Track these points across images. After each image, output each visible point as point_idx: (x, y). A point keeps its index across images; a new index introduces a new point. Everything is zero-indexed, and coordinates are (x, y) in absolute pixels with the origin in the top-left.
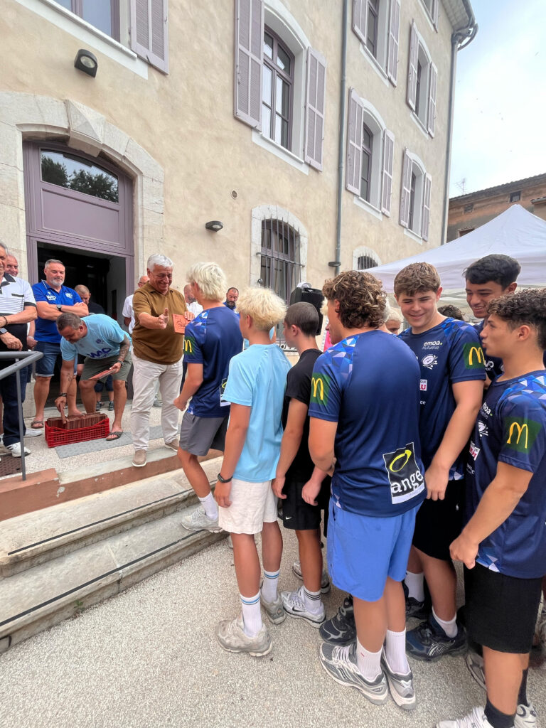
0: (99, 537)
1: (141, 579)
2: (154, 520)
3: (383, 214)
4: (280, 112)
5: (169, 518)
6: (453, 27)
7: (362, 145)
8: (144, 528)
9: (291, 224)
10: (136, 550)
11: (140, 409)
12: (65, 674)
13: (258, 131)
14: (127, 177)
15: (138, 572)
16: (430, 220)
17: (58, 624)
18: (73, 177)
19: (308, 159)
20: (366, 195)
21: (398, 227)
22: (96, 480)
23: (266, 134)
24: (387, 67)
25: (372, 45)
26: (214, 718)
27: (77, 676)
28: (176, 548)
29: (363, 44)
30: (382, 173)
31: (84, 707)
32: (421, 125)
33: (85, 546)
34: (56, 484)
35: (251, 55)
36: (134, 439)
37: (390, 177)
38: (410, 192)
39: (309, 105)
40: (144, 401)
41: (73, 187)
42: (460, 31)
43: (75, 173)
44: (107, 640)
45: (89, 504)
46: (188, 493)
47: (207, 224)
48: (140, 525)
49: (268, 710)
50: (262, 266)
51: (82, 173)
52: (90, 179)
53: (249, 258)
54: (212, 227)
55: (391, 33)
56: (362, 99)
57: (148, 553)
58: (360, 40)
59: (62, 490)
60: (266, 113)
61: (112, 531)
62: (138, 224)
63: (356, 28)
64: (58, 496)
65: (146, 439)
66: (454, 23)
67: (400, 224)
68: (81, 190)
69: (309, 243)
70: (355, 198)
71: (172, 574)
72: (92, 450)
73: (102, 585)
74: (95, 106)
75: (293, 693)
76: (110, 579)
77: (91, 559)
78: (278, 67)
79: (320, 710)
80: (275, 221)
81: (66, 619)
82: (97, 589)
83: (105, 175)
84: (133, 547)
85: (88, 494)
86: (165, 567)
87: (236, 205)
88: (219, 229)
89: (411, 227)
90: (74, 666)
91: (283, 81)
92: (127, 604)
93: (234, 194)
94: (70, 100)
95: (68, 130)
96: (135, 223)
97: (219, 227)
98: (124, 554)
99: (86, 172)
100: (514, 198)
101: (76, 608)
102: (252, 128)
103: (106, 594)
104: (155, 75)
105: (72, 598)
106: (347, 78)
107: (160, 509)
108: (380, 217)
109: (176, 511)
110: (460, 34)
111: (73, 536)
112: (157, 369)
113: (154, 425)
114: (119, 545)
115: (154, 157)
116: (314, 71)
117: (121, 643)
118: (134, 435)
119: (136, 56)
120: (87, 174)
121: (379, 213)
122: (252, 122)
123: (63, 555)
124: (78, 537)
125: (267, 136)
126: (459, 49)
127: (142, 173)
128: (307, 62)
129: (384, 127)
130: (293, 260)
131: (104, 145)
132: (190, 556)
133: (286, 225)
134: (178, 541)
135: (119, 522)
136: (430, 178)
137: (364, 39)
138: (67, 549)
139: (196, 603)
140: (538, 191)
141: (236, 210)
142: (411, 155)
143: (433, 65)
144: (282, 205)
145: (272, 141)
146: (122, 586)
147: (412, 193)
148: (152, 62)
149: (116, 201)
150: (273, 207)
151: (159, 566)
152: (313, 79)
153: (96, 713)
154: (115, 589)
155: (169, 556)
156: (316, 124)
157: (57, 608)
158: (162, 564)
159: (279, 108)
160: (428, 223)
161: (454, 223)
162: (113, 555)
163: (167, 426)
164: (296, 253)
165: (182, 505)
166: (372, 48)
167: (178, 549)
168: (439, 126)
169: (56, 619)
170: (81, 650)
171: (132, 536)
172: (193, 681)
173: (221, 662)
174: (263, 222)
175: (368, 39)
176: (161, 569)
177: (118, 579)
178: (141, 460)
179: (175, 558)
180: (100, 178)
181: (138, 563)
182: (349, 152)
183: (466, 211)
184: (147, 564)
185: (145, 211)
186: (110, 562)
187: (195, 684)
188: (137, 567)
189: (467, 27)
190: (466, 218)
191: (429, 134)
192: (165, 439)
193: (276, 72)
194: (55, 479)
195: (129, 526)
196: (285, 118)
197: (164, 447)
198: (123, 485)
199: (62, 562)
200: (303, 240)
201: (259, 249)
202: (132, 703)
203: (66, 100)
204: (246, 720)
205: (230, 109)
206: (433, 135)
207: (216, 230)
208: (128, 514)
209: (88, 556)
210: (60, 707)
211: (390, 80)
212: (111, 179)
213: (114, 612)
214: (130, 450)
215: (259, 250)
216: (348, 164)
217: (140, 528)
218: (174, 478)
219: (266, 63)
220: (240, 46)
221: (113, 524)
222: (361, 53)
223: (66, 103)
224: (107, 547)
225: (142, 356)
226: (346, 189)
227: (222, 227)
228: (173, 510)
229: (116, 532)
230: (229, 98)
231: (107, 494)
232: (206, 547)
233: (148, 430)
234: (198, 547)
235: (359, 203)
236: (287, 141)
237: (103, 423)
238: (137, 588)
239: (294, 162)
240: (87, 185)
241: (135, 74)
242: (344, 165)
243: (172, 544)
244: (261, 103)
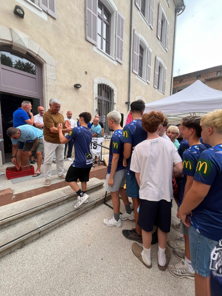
0: (31, 215)
1: (49, 231)
2: (54, 207)
3: (147, 83)
4: (105, 38)
5: (61, 207)
6: (176, 6)
7: (139, 54)
8: (50, 211)
9: (110, 86)
10: (46, 220)
11: (48, 163)
12: (18, 270)
13: (96, 46)
14: (40, 64)
15: (48, 229)
16: (166, 86)
17: (14, 251)
18: (16, 63)
19: (117, 59)
20: (141, 74)
21: (153, 88)
22: (29, 192)
23: (99, 48)
24: (149, 21)
25: (143, 11)
26: (79, 283)
27: (23, 271)
28: (64, 218)
29: (139, 10)
30: (147, 66)
31: (26, 283)
32: (163, 46)
33: (25, 219)
34: (12, 194)
35: (93, 13)
36: (45, 175)
37: (150, 67)
38: (158, 74)
39: (117, 36)
40: (49, 160)
41: (16, 67)
42: (178, 8)
43: (16, 61)
44: (35, 256)
45: (26, 202)
46: (68, 196)
47: (75, 85)
48: (48, 210)
49: (101, 278)
50: (98, 103)
51: (19, 61)
52: (23, 64)
53: (93, 100)
54: (77, 87)
55: (151, 7)
56: (139, 34)
57: (52, 221)
58: (138, 9)
59: (14, 197)
60: (99, 38)
61: (36, 213)
62: (44, 84)
63: (137, 4)
64: (12, 199)
65: (50, 174)
66: (176, 4)
67: (154, 87)
68: (19, 69)
69: (117, 94)
70: (136, 76)
71: (62, 229)
72: (27, 180)
73: (33, 234)
74: (24, 32)
75: (110, 271)
76: (36, 232)
77: (28, 224)
78: (104, 18)
79: (121, 277)
80: (103, 85)
81: (17, 249)
82: (30, 236)
83: (30, 63)
84: (45, 219)
85: (26, 198)
86: (59, 226)
87: (87, 77)
88: (80, 87)
89: (158, 88)
90: (21, 267)
91: (106, 25)
92: (43, 241)
93: (86, 73)
94: (12, 28)
95: (12, 42)
96: (43, 84)
97: (80, 86)
98: (41, 222)
99: (21, 61)
100: (198, 78)
101: (21, 245)
102: (93, 44)
103: (34, 238)
104: (51, 19)
105: (20, 240)
106: (133, 25)
107: (56, 203)
108: (146, 84)
109: (63, 204)
110: (178, 9)
111: (20, 215)
112: (55, 145)
113: (54, 169)
114: (40, 218)
115: (51, 55)
116: (119, 21)
117: (41, 257)
118: (45, 173)
119: (42, 10)
120: (22, 62)
121: (146, 82)
122: (93, 42)
123: (15, 223)
124: (22, 216)
125: (100, 48)
126: (178, 15)
127: (45, 62)
128: (116, 17)
129: (148, 47)
130: (111, 101)
131: (28, 49)
132: (69, 221)
133: (108, 86)
134: (64, 216)
135: (39, 209)
136: (166, 68)
137: (140, 9)
138: (17, 221)
139: (72, 240)
140: (207, 75)
141: (87, 79)
142: (159, 59)
143: (168, 21)
144: (106, 78)
145: (101, 50)
146: (41, 234)
147: (159, 74)
148: (49, 13)
149: (35, 74)
150: (102, 79)
151: (56, 226)
152: (119, 24)
153: (31, 284)
154: (38, 236)
155: (61, 222)
156: (120, 44)
157: (13, 245)
158: (58, 225)
159: (104, 36)
160: (165, 87)
161: (175, 87)
162: (37, 222)
163: (59, 170)
164: (112, 98)
165: (66, 201)
166: (143, 12)
167: (64, 219)
168: (170, 47)
169: (13, 249)
170: (24, 261)
171: (45, 214)
172: (71, 269)
173: (82, 262)
174: (98, 85)
175: (142, 9)
176: (58, 227)
177: (39, 232)
178: (48, 183)
179: (63, 222)
180: (28, 64)
181: (48, 225)
182: (134, 57)
183: (180, 82)
184: (51, 225)
185: (47, 79)
186: (36, 225)
187: (71, 271)
188: (47, 227)
189: (181, 6)
190: (180, 85)
191: (166, 50)
192: (58, 175)
193: (103, 21)
194: (11, 192)
195: (43, 210)
196: (107, 41)
197: (58, 178)
198: (41, 194)
199: (15, 226)
200: (115, 93)
201: (97, 96)
202: (46, 280)
203: (11, 28)
204: (92, 282)
205: (84, 36)
206: (167, 50)
207: (79, 88)
208: (43, 206)
209: (26, 223)
210: (16, 283)
211: (150, 27)
212: (32, 64)
213: (38, 245)
214: (43, 180)
215: (97, 97)
216: (133, 61)
217: (48, 211)
218: (62, 190)
219: (99, 16)
220: (87, 8)
221: (36, 210)
222: (139, 15)
223: (11, 29)
224: (34, 220)
225: (48, 141)
226: (133, 72)
227: (81, 87)
228: (62, 203)
229: (38, 213)
230: (83, 31)
231: (34, 198)
232: (76, 217)
233: (51, 171)
234: (73, 218)
235: (138, 78)
236: (108, 51)
237: (32, 169)
238: (47, 235)
239: (110, 60)
240: (22, 67)
241: (42, 18)
242: (131, 62)
243: (62, 217)
244: (97, 34)
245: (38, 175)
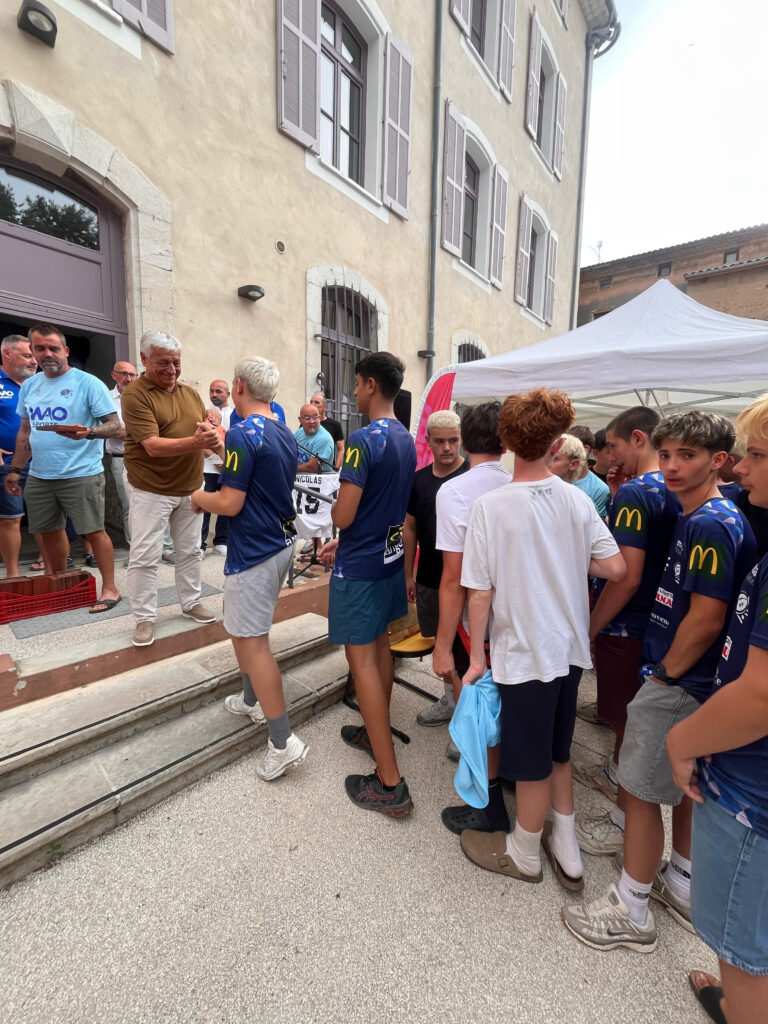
0: (83, 750)
1: (149, 804)
2: (168, 720)
3: (493, 285)
4: (347, 128)
5: (191, 717)
6: (588, 24)
7: (463, 184)
8: (152, 733)
9: (364, 294)
10: (140, 765)
11: (143, 563)
12: (35, 948)
13: (314, 154)
14: (114, 211)
15: (145, 795)
16: (556, 297)
17: (22, 879)
18: (26, 207)
19: (388, 200)
20: (470, 257)
21: (513, 305)
22: (77, 668)
23: (328, 160)
24: (498, 74)
25: (478, 38)
26: (257, 982)
27: (55, 949)
28: (201, 758)
29: (465, 36)
30: (492, 227)
31: (65, 989)
32: (545, 163)
33: (62, 764)
34: (13, 677)
35: (303, 37)
36: (134, 606)
37: (501, 233)
38: (528, 256)
39: (388, 120)
40: (147, 552)
41: (26, 222)
42: (597, 31)
43: (28, 200)
44: (99, 894)
45: (67, 703)
46: (217, 679)
47: (240, 290)
48: (147, 730)
49: (333, 962)
50: (323, 354)
51: (41, 200)
52: (54, 211)
53: (304, 342)
54: (248, 295)
55: (504, 24)
56: (464, 117)
57: (159, 768)
58: (461, 30)
59: (22, 685)
60: (325, 127)
61: (104, 740)
62: (132, 284)
63: (456, 11)
64: (16, 694)
65: (152, 605)
66: (590, 18)
67: (515, 301)
68: (39, 228)
69: (390, 323)
70: (454, 261)
71: (195, 794)
72: (70, 625)
73: (90, 818)
74: (55, 95)
75: (366, 937)
76: (102, 808)
77: (72, 782)
78: (343, 57)
79: (402, 954)
80: (341, 289)
81: (35, 871)
82: (82, 823)
83: (78, 207)
84: (137, 761)
85: (65, 689)
86: (185, 786)
87: (283, 262)
88: (258, 298)
89: (530, 305)
90: (49, 934)
91: (351, 82)
92: (128, 840)
93: (281, 247)
94: (13, 81)
95: (11, 130)
96: (128, 284)
97: (257, 294)
98: (122, 771)
99: (47, 200)
100: (663, 271)
101: (50, 855)
102: (305, 148)
103: (98, 830)
104: (154, 55)
105: (43, 840)
106: (443, 84)
107: (177, 704)
108: (489, 289)
109: (201, 707)
110: (596, 35)
111: (42, 751)
112: (166, 503)
113: (166, 586)
114: (116, 759)
115: (154, 182)
116: (395, 70)
117: (120, 896)
118: (135, 601)
119: (120, 19)
120: (49, 204)
121: (487, 283)
122: (307, 140)
123: (27, 780)
124: (50, 752)
125: (328, 162)
126: (596, 56)
127: (135, 206)
128: (385, 55)
129: (495, 161)
130: (368, 347)
131: (73, 159)
132: (222, 767)
133: (358, 296)
134: (205, 748)
135: (112, 726)
136: (556, 238)
137: (467, 29)
138: (32, 771)
139: (231, 831)
140: (693, 262)
141: (284, 270)
142: (531, 204)
143: (561, 76)
144: (350, 265)
145: (333, 168)
146: (121, 817)
147: (532, 257)
148: (148, 31)
149: (97, 248)
150: (338, 269)
151: (176, 785)
152: (395, 82)
153: (84, 996)
154: (110, 823)
155: (191, 770)
156: (398, 148)
157: (19, 856)
158: (181, 782)
159: (345, 122)
160: (553, 300)
161: (587, 302)
162: (105, 774)
163: (184, 587)
164: (372, 338)
165: (210, 697)
166: (477, 42)
167: (204, 759)
168: (568, 166)
169: (18, 873)
170: (59, 912)
171: (135, 745)
172: (229, 935)
173: (267, 907)
174: (324, 290)
175: (473, 30)
176: (180, 789)
177: (114, 807)
178: (146, 636)
179: (200, 772)
180: (70, 210)
181: (144, 783)
182: (446, 195)
183: (602, 285)
184: (159, 783)
185: (142, 264)
186: (102, 784)
187: (230, 940)
188: (142, 788)
189: (606, 26)
190: (601, 296)
191: (555, 174)
192: (182, 606)
193: (340, 67)
194: (11, 670)
195: (129, 731)
196: (355, 137)
197: (181, 617)
198: (119, 673)
199: (26, 790)
200: (382, 318)
201: (319, 329)
202: (138, 977)
203: (6, 81)
204: (302, 978)
205: (272, 117)
206: (560, 176)
207: (255, 299)
208: (127, 715)
209: (67, 778)
210: (28, 994)
211: (502, 93)
212: (88, 214)
213: (109, 854)
214: (129, 622)
215: (320, 332)
216: (445, 212)
217: (146, 733)
218: (197, 659)
219: (325, 51)
220: (285, 21)
221: (103, 730)
222: (463, 51)
223: (7, 85)
224: (96, 764)
225: (141, 485)
226: (442, 248)
227: (263, 295)
228: (196, 705)
229: (110, 741)
230: (269, 99)
231: (95, 688)
232: (246, 754)
233: (156, 592)
234: (235, 754)
235: (460, 268)
236: (357, 172)
237: (87, 584)
238: (144, 818)
239: (364, 206)
240: (51, 222)
241: (121, 49)
242: (438, 212)
243: (195, 753)
244: (318, 112)
245: (111, 605)
